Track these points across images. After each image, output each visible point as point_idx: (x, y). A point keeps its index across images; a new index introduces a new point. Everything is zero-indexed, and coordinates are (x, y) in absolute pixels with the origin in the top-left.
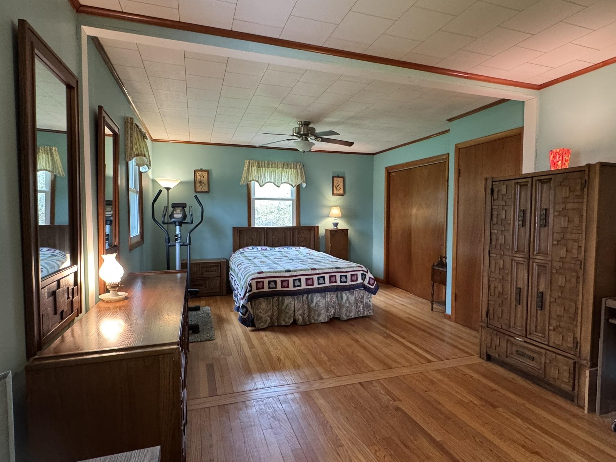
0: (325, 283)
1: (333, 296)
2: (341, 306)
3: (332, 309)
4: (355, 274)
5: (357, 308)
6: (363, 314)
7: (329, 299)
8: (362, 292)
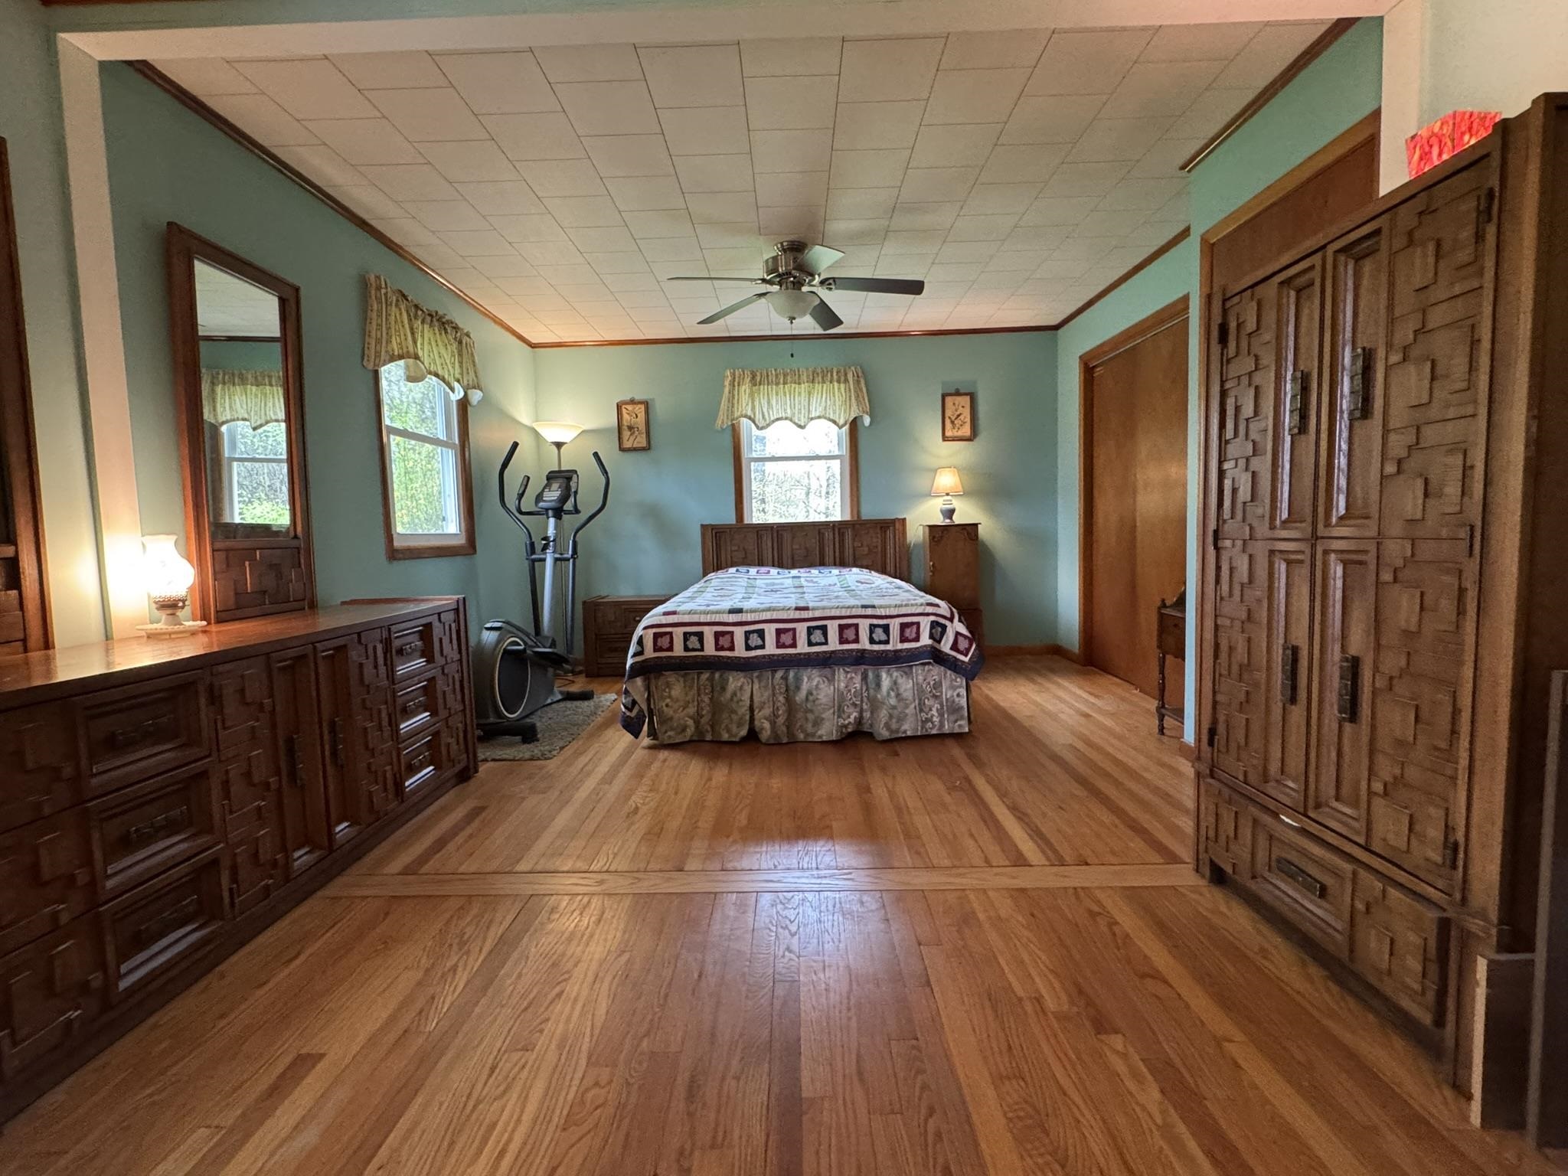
0: (826, 643)
1: (852, 678)
2: (875, 705)
3: (851, 709)
4: (912, 624)
5: (921, 710)
6: (939, 729)
7: (842, 685)
8: (936, 671)
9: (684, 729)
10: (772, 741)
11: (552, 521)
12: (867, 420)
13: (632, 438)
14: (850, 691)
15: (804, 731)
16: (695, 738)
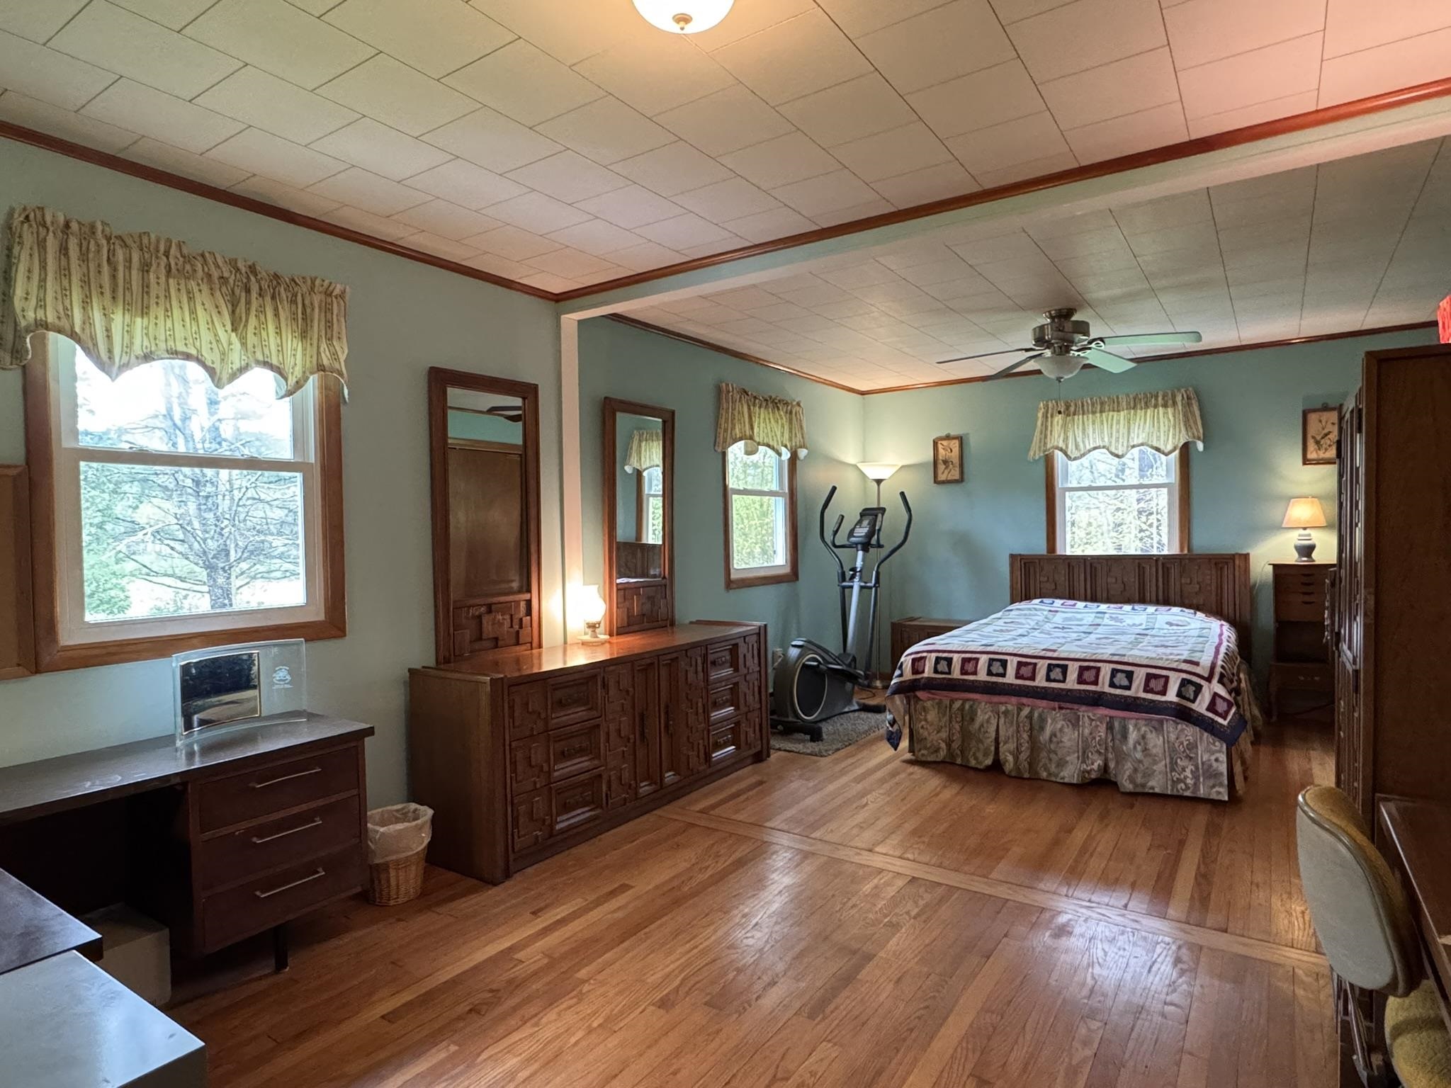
0: (1064, 681)
1: (1097, 726)
2: (1121, 757)
3: (1096, 757)
4: (1159, 676)
5: (1173, 770)
6: (1193, 792)
7: (1087, 731)
8: (1190, 732)
9: (937, 750)
10: (1013, 774)
11: (860, 553)
12: (1200, 446)
13: (946, 472)
14: (1095, 738)
15: (1046, 769)
16: (947, 760)
